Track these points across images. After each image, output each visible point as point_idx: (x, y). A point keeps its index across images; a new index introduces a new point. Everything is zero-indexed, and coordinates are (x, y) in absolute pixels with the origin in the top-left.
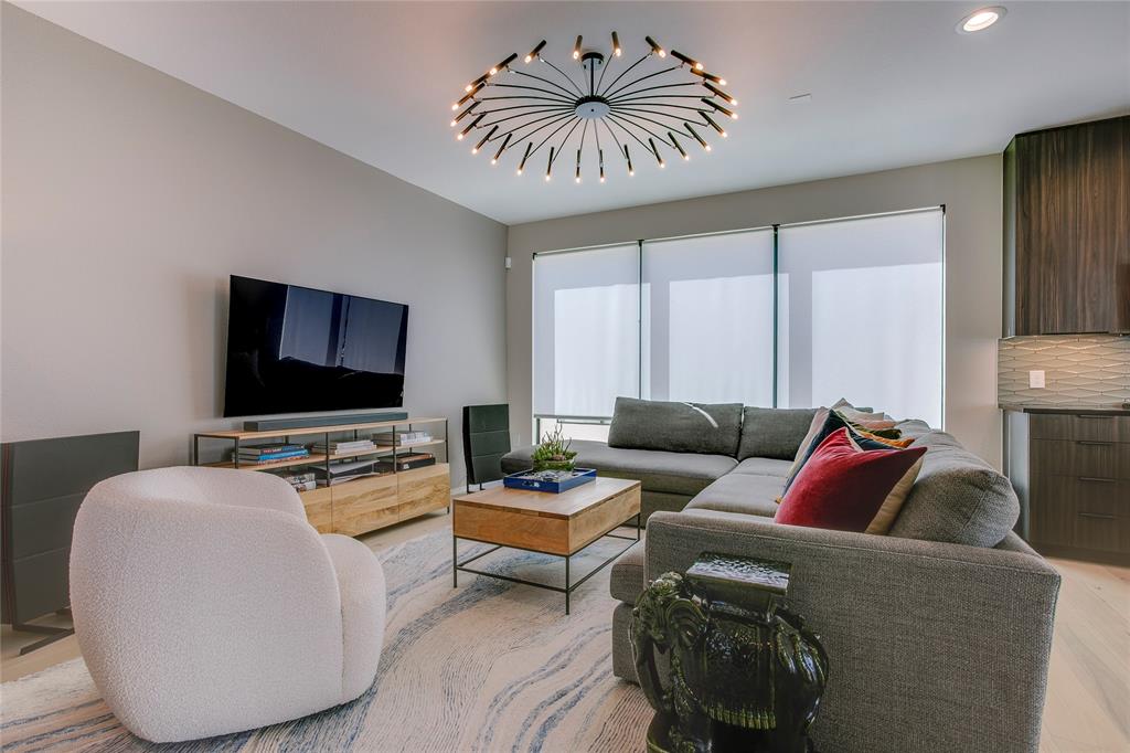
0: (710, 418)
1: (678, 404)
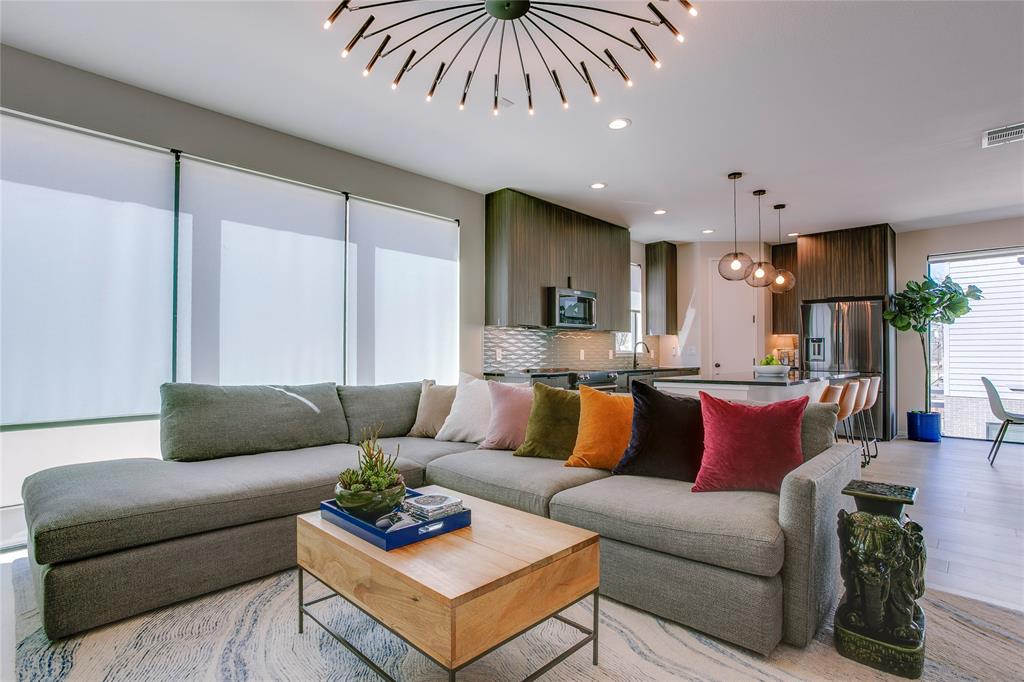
0: (310, 404)
1: (263, 388)
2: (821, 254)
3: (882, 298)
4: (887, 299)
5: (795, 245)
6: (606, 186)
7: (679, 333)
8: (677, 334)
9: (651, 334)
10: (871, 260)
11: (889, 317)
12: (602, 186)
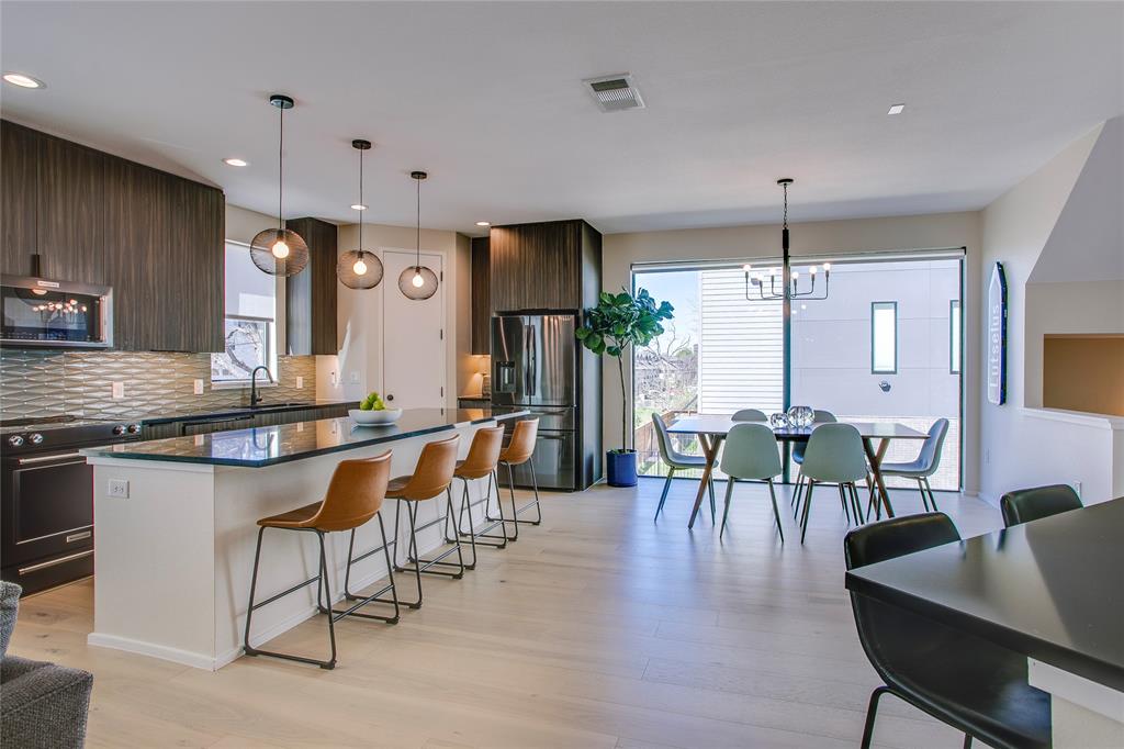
2: (515, 253)
3: (575, 312)
4: (581, 314)
5: (488, 239)
6: (43, 85)
7: (340, 352)
8: (336, 354)
9: (291, 354)
10: (565, 263)
11: (582, 337)
12: (35, 85)
